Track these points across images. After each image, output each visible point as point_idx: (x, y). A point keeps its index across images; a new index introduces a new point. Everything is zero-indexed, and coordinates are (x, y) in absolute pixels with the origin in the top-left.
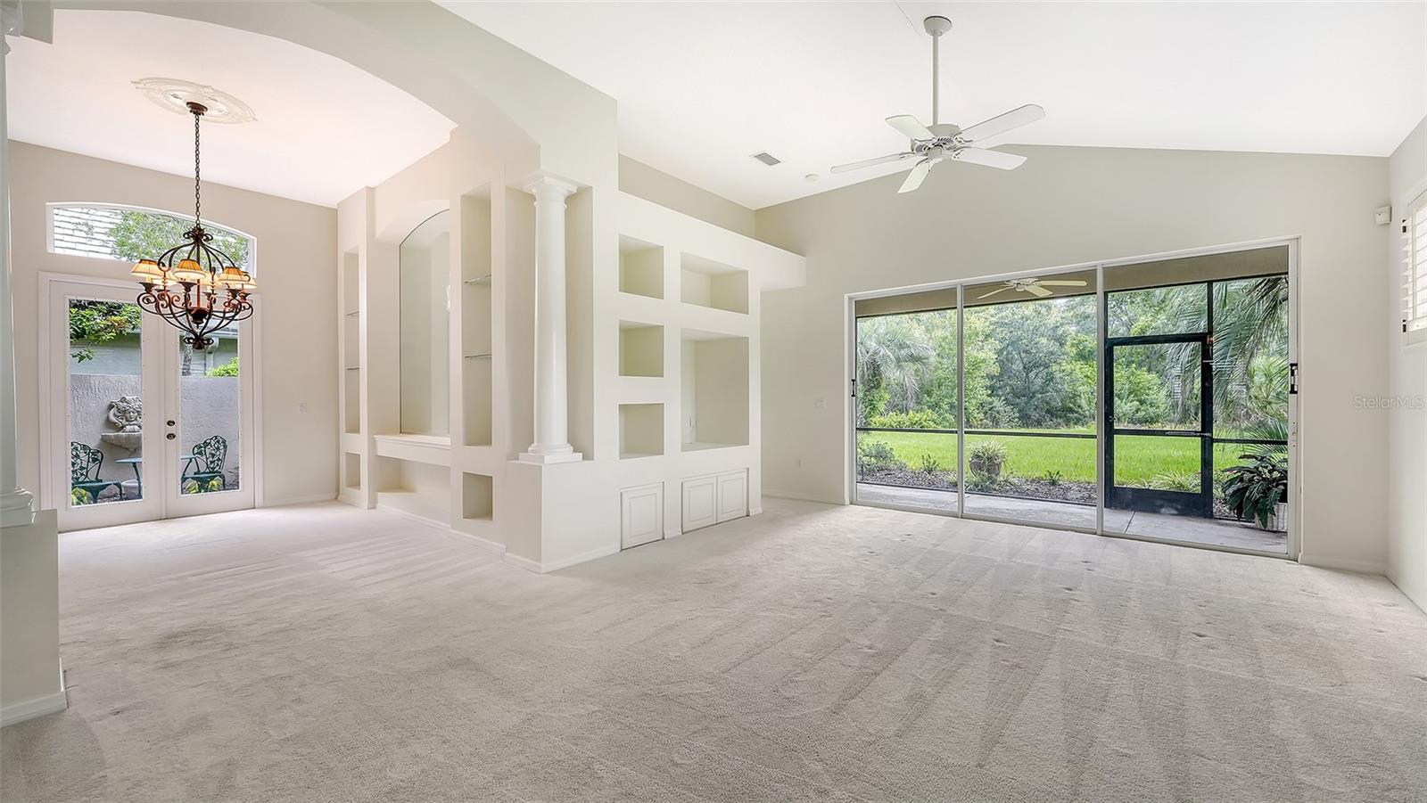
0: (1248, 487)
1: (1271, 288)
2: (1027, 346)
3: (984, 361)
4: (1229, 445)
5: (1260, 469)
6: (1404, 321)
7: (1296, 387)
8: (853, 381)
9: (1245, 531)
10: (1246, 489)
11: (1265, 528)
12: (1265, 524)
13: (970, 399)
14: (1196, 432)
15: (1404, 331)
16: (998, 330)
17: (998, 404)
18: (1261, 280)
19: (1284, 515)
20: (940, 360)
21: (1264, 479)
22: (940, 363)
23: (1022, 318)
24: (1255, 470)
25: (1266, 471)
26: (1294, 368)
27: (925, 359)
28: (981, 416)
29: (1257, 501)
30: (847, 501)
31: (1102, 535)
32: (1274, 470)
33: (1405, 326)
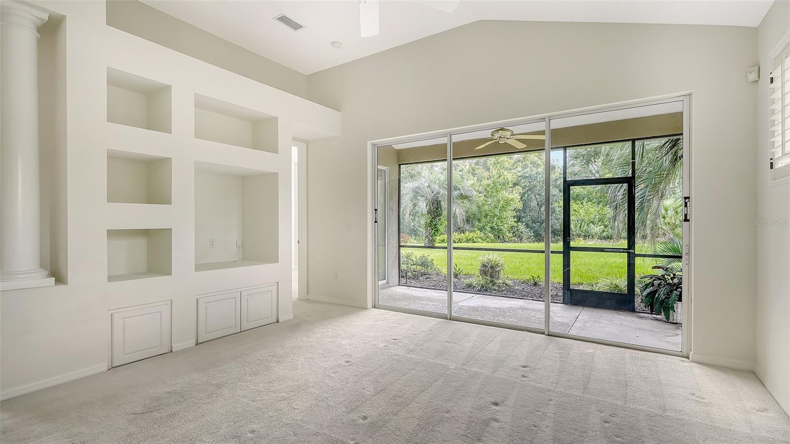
0: (657, 290)
1: (673, 146)
2: (539, 191)
3: (512, 200)
4: (646, 259)
5: (666, 276)
6: (771, 159)
7: (688, 216)
8: (376, 210)
9: (655, 323)
10: (655, 292)
11: (667, 321)
12: (668, 318)
13: (504, 224)
14: (624, 249)
15: (772, 168)
16: (523, 181)
17: (522, 227)
18: (666, 139)
19: (680, 311)
20: (486, 199)
21: (668, 284)
22: (486, 201)
23: (537, 173)
24: (662, 278)
25: (669, 278)
26: (687, 200)
27: (470, 197)
28: (511, 235)
29: (663, 301)
30: (370, 304)
31: (549, 335)
32: (675, 278)
33: (772, 163)
